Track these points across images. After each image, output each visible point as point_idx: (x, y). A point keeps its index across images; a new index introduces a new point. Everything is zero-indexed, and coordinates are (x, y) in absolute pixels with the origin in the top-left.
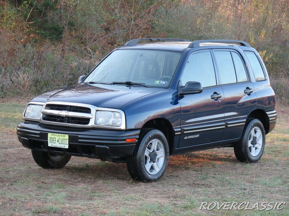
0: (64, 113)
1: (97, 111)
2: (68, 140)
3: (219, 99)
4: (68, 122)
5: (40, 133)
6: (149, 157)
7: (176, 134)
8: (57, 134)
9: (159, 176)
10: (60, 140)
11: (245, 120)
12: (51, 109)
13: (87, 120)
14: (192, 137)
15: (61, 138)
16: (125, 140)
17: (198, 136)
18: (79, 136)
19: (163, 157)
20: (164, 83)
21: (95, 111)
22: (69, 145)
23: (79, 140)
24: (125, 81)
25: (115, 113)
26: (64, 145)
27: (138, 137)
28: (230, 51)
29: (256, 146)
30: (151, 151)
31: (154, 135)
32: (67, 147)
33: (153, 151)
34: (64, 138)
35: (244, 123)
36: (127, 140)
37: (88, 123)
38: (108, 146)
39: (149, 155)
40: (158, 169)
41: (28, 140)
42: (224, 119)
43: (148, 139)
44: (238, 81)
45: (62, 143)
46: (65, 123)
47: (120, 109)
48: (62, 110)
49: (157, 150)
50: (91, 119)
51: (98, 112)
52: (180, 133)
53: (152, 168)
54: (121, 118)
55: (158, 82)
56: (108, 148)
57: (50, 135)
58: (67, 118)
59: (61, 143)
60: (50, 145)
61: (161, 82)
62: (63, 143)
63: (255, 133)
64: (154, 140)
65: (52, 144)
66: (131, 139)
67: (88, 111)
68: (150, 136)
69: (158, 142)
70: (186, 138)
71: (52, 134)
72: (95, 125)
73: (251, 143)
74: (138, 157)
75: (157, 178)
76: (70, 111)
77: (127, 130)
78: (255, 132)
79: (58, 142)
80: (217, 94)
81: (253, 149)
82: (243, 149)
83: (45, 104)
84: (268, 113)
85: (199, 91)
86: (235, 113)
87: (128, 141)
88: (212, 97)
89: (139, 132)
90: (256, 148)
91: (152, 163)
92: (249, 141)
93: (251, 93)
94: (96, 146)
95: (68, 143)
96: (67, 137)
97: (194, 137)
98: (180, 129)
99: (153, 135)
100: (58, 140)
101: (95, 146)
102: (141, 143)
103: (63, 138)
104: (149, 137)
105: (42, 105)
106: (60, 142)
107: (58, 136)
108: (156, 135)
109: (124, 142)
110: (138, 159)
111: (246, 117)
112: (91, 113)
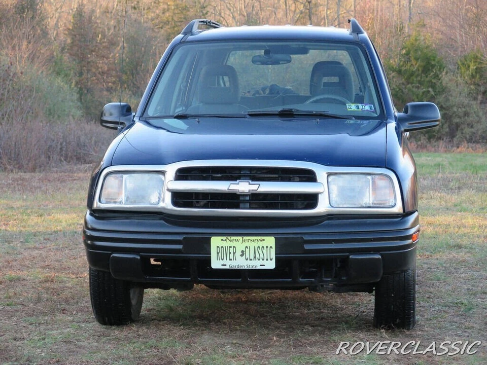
0: (243, 187)
1: (329, 174)
2: (273, 251)
8: (240, 238)
10: (248, 250)
13: (311, 200)
15: (252, 245)
18: (306, 238)
20: (367, 108)
21: (326, 175)
22: (279, 260)
23: (307, 247)
25: (374, 176)
26: (261, 262)
32: (271, 265)
34: (261, 244)
36: (413, 236)
38: (380, 255)
41: (139, 258)
45: (255, 257)
46: (245, 209)
50: (320, 196)
51: (332, 178)
55: (353, 107)
56: (380, 258)
57: (216, 241)
59: (252, 257)
61: (360, 106)
62: (257, 256)
65: (224, 262)
66: (416, 234)
67: (309, 176)
71: (224, 238)
72: (330, 208)
79: (242, 255)
87: (415, 238)
94: (351, 257)
95: (273, 256)
96: (270, 241)
100: (242, 251)
101: (348, 256)
103: (256, 244)
105: (165, 172)
106: (248, 256)
107: (243, 241)
109: (411, 241)
112: (318, 181)
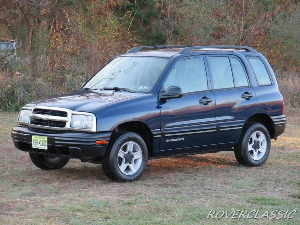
0: (46, 117)
1: (73, 114)
2: (47, 142)
3: (209, 103)
4: (50, 125)
5: (27, 135)
6: (124, 158)
7: (155, 136)
8: (39, 136)
9: (136, 177)
10: (41, 142)
11: (243, 124)
12: (38, 113)
13: (63, 124)
14: (176, 140)
15: (42, 140)
16: (95, 142)
17: (183, 139)
18: (56, 138)
19: (140, 159)
20: (147, 88)
21: (71, 115)
22: (48, 146)
23: (56, 142)
24: (113, 87)
25: (88, 116)
26: (44, 147)
27: (109, 139)
28: (228, 57)
29: (259, 150)
30: (126, 153)
31: (128, 138)
32: (46, 148)
33: (128, 153)
34: (44, 140)
35: (241, 127)
36: (96, 142)
37: (64, 126)
38: (80, 148)
39: (124, 157)
40: (136, 170)
41: (18, 142)
42: (215, 123)
43: (121, 141)
44: (236, 86)
45: (42, 145)
46: (47, 126)
47: (92, 113)
48: (44, 114)
49: (134, 152)
50: (67, 122)
51: (74, 116)
52: (160, 136)
53: (128, 169)
54: (92, 121)
55: (141, 87)
56: (80, 149)
57: (33, 137)
58: (49, 122)
60: (34, 146)
61: (145, 87)
63: (257, 138)
64: (129, 142)
66: (101, 141)
67: (64, 114)
68: (124, 138)
69: (134, 144)
70: (168, 141)
71: (35, 136)
72: (70, 128)
73: (253, 147)
74: (110, 158)
75: (133, 178)
76: (52, 115)
77: (97, 133)
78: (258, 136)
79: (39, 143)
80: (207, 99)
81: (255, 153)
82: (242, 153)
83: (33, 109)
84: (272, 118)
85: (178, 96)
86: (231, 118)
87: (98, 142)
88: (200, 102)
89: (110, 134)
90: (259, 152)
91: (128, 164)
92: (249, 145)
93: (251, 98)
95: (47, 145)
96: (46, 139)
97: (178, 140)
98: (160, 133)
101: (69, 147)
102: (114, 145)
104: (123, 139)
105: (31, 110)
107: (40, 138)
108: (131, 138)
109: (94, 144)
110: (110, 160)
111: (244, 121)
112: (68, 116)
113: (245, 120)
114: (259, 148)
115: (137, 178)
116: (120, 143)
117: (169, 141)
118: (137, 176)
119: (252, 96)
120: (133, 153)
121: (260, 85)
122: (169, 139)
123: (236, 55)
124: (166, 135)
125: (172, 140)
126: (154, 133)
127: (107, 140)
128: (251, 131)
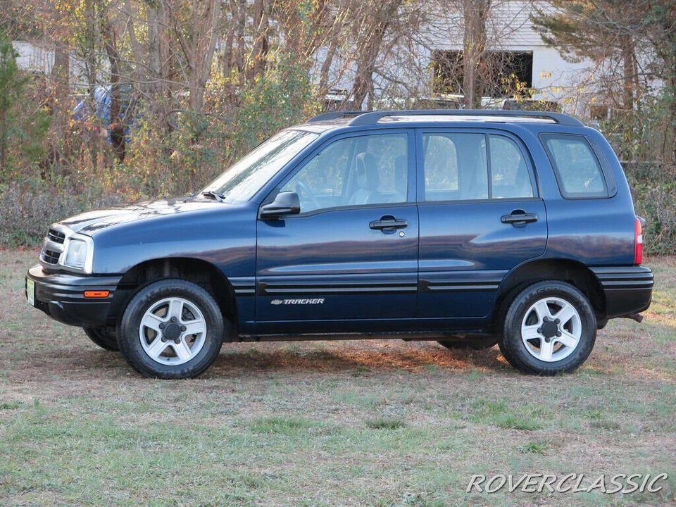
1: (72, 239)
2: (34, 291)
3: (399, 230)
6: (160, 331)
9: (186, 371)
11: (499, 280)
13: (57, 256)
14: (301, 301)
17: (321, 301)
19: (203, 334)
21: (69, 240)
27: (113, 289)
28: (485, 134)
29: (559, 339)
30: (167, 319)
32: (33, 303)
33: (171, 321)
34: (32, 286)
35: (495, 287)
36: (86, 293)
37: (56, 261)
38: (61, 303)
39: (160, 328)
40: (189, 356)
42: (417, 274)
43: (147, 296)
44: (495, 197)
47: (91, 237)
49: (184, 318)
50: (61, 254)
51: (73, 242)
52: (253, 291)
56: (61, 306)
64: (171, 300)
66: (96, 292)
67: (61, 238)
68: (156, 290)
69: (184, 304)
70: (276, 302)
72: (63, 264)
73: (538, 332)
75: (179, 372)
77: (94, 275)
80: (393, 221)
81: (547, 346)
84: (596, 270)
85: (289, 210)
87: (90, 294)
88: (372, 226)
89: (117, 280)
91: (172, 343)
92: (524, 327)
93: (529, 224)
95: (33, 296)
97: (304, 301)
98: (254, 284)
99: (162, 289)
102: (132, 302)
104: (153, 292)
108: (173, 290)
109: (81, 296)
111: (505, 273)
112: (64, 243)
113: (507, 271)
114: (559, 335)
115: (189, 372)
116: (144, 298)
117: (281, 302)
118: (191, 368)
119: (535, 220)
120: (183, 322)
121: (568, 196)
122: (280, 299)
123: (508, 131)
124: (268, 291)
125: (287, 302)
126: (234, 284)
127: (111, 292)
128: (528, 297)
